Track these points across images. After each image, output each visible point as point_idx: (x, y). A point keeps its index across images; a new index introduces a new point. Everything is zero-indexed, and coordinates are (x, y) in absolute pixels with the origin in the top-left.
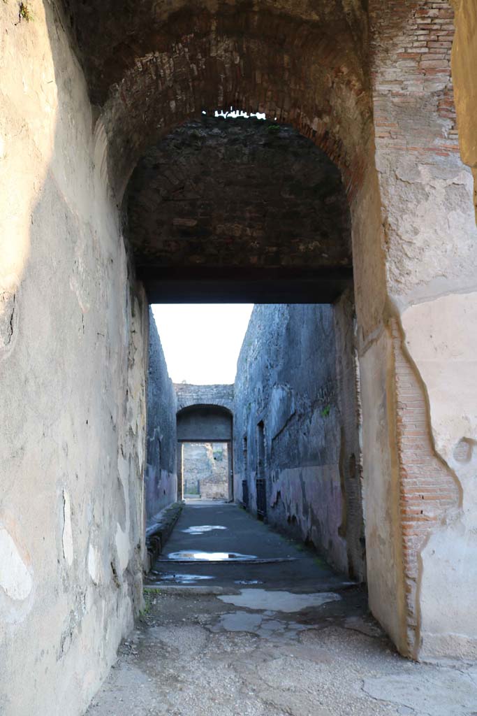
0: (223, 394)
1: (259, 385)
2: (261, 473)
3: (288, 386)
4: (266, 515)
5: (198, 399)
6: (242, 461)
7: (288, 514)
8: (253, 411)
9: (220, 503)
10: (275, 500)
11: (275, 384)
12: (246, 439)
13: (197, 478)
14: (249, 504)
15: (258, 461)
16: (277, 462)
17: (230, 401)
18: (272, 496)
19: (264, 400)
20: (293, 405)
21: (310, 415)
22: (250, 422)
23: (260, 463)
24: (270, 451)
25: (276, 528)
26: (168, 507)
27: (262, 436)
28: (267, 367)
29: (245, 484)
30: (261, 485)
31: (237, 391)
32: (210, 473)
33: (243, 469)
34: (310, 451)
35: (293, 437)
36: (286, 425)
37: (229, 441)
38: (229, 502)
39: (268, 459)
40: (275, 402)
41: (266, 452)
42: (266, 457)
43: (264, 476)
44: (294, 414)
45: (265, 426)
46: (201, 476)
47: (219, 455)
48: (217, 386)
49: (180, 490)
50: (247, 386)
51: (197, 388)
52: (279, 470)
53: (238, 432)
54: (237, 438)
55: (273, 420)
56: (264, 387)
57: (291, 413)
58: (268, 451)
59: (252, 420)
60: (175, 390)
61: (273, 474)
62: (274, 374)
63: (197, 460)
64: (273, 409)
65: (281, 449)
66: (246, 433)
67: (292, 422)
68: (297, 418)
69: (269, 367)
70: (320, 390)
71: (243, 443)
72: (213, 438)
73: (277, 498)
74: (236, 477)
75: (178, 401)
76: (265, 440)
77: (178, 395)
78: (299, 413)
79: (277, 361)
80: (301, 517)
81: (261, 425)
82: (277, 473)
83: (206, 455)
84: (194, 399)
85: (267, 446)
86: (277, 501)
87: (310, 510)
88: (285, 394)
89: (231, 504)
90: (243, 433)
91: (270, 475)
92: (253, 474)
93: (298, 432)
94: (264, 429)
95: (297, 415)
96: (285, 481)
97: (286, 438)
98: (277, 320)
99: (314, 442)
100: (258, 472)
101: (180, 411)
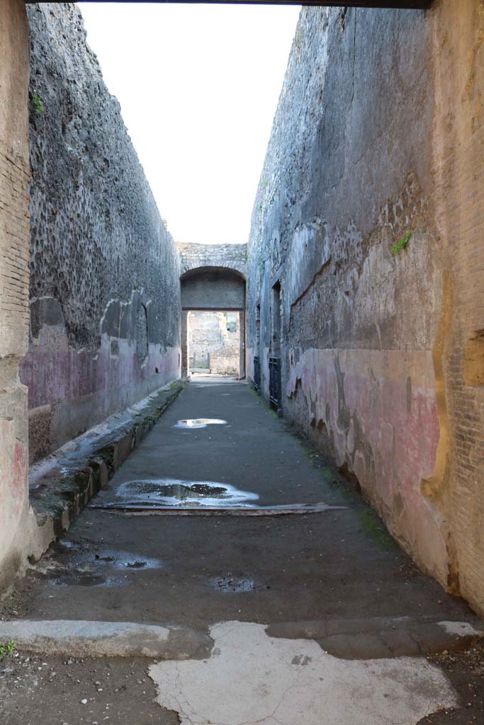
0: (234, 255)
1: (276, 235)
2: (275, 350)
3: (319, 221)
4: (280, 406)
5: (205, 261)
6: (254, 334)
7: (312, 415)
8: (267, 269)
9: (230, 380)
10: (294, 390)
11: (297, 225)
12: (259, 307)
13: (207, 350)
14: (261, 386)
15: (272, 335)
16: (297, 338)
17: (242, 263)
18: (290, 382)
19: (281, 252)
20: (326, 248)
21: (359, 260)
22: (264, 286)
23: (274, 337)
24: (288, 322)
25: (293, 428)
26: (163, 388)
27: (279, 302)
28: (287, 206)
29: (257, 361)
30: (275, 365)
31: (250, 250)
32: (222, 346)
33: (255, 343)
34: (357, 322)
35: (324, 301)
36: (313, 283)
37: (242, 310)
38: (240, 379)
39: (286, 332)
40: (296, 251)
41: (282, 323)
42: (282, 330)
43: (280, 353)
44: (328, 263)
45: (283, 287)
46: (212, 349)
47: (233, 325)
48: (227, 246)
49: (184, 365)
50: (261, 241)
51: (203, 247)
52: (301, 350)
53: (251, 298)
54: (249, 306)
55: (294, 279)
56: (282, 235)
57: (323, 263)
58: (285, 321)
59: (266, 282)
60: (177, 251)
61: (291, 353)
62: (297, 212)
63: (208, 330)
64: (294, 262)
65: (303, 319)
66: (260, 299)
67: (325, 275)
68: (333, 267)
69: (290, 205)
70: (386, 208)
71: (256, 312)
72: (223, 307)
73: (296, 387)
74: (248, 351)
75: (182, 262)
76: (281, 307)
77: (181, 256)
78: (337, 259)
79: (302, 188)
80: (333, 425)
81: (277, 287)
82: (297, 353)
83: (218, 326)
84: (201, 261)
85: (284, 315)
86: (296, 392)
87: (352, 421)
88: (313, 233)
89: (242, 382)
90: (256, 300)
91: (287, 354)
92: (267, 350)
93: (333, 291)
94: (281, 292)
95: (333, 263)
96: (308, 368)
97: (312, 302)
98: (303, 128)
99: (369, 306)
100: (273, 349)
101: (184, 274)
